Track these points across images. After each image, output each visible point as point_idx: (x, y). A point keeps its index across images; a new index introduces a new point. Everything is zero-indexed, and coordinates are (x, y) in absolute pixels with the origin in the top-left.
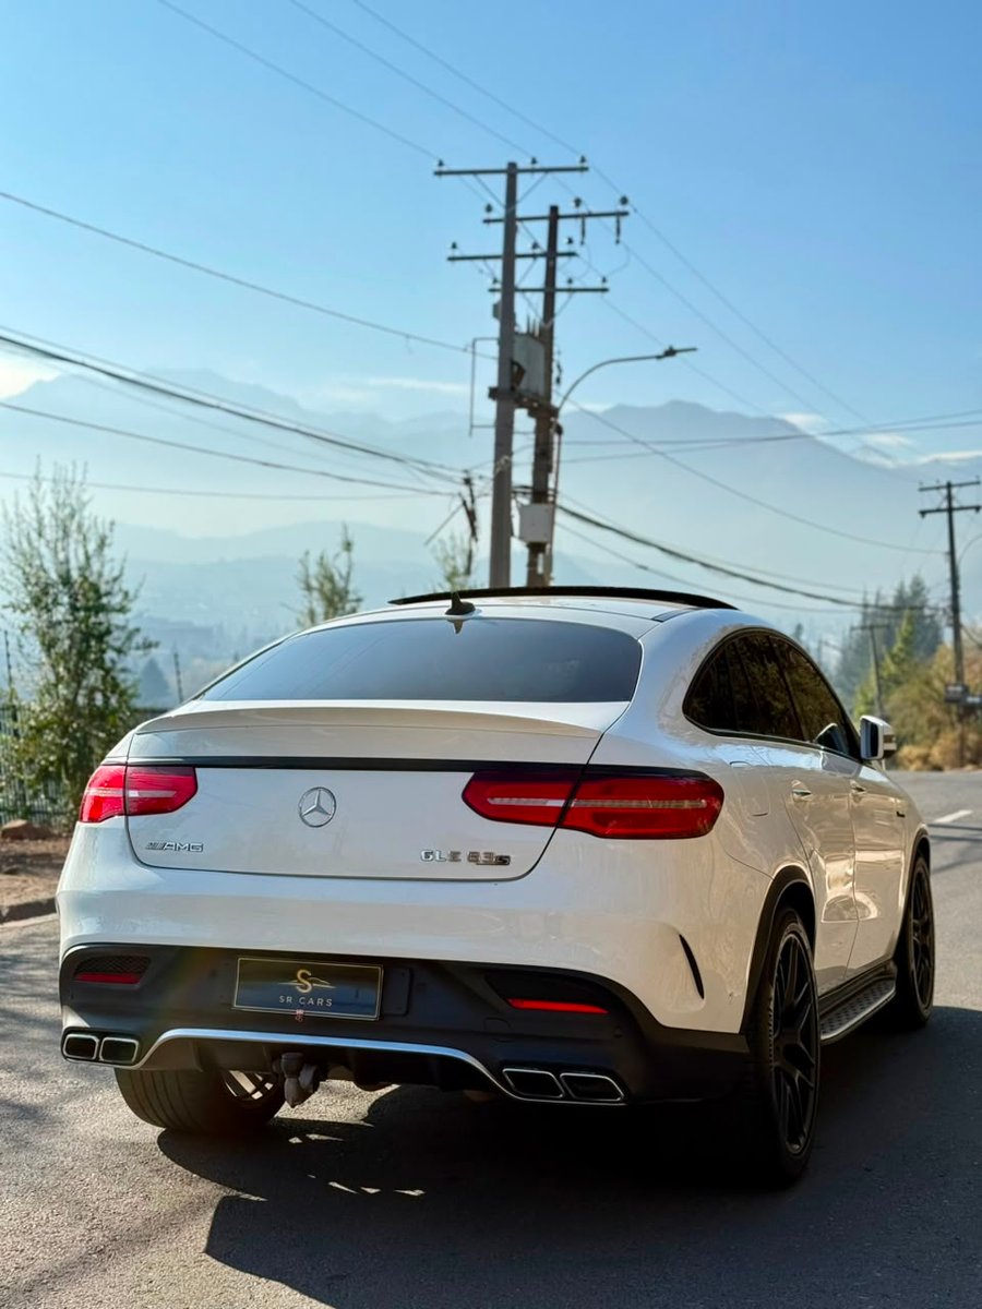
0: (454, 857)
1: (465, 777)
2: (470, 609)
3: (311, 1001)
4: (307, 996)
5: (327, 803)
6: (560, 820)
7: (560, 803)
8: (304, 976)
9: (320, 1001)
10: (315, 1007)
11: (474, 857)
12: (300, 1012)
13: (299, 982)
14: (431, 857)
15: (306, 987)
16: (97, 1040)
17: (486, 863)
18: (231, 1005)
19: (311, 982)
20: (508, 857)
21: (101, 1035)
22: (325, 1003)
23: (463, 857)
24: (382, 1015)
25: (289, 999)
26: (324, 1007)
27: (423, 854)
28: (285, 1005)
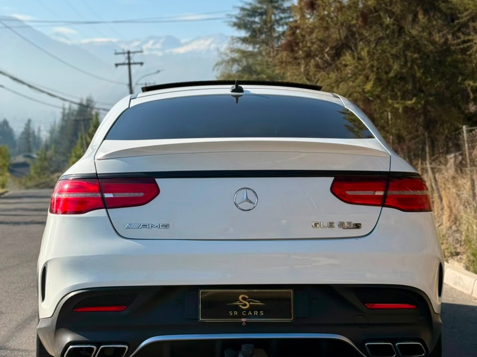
0: (331, 225)
1: (331, 179)
2: (241, 90)
3: (250, 313)
4: (247, 310)
5: (252, 197)
6: (383, 202)
7: (381, 193)
8: (244, 299)
9: (256, 313)
10: (253, 316)
11: (341, 225)
12: (243, 320)
13: (241, 302)
14: (318, 225)
15: (245, 305)
16: (95, 348)
17: (348, 228)
18: (197, 319)
19: (249, 302)
20: (360, 224)
21: (98, 345)
22: (259, 313)
23: (336, 225)
24: (295, 318)
25: (236, 313)
26: (259, 316)
27: (313, 224)
28: (234, 317)
